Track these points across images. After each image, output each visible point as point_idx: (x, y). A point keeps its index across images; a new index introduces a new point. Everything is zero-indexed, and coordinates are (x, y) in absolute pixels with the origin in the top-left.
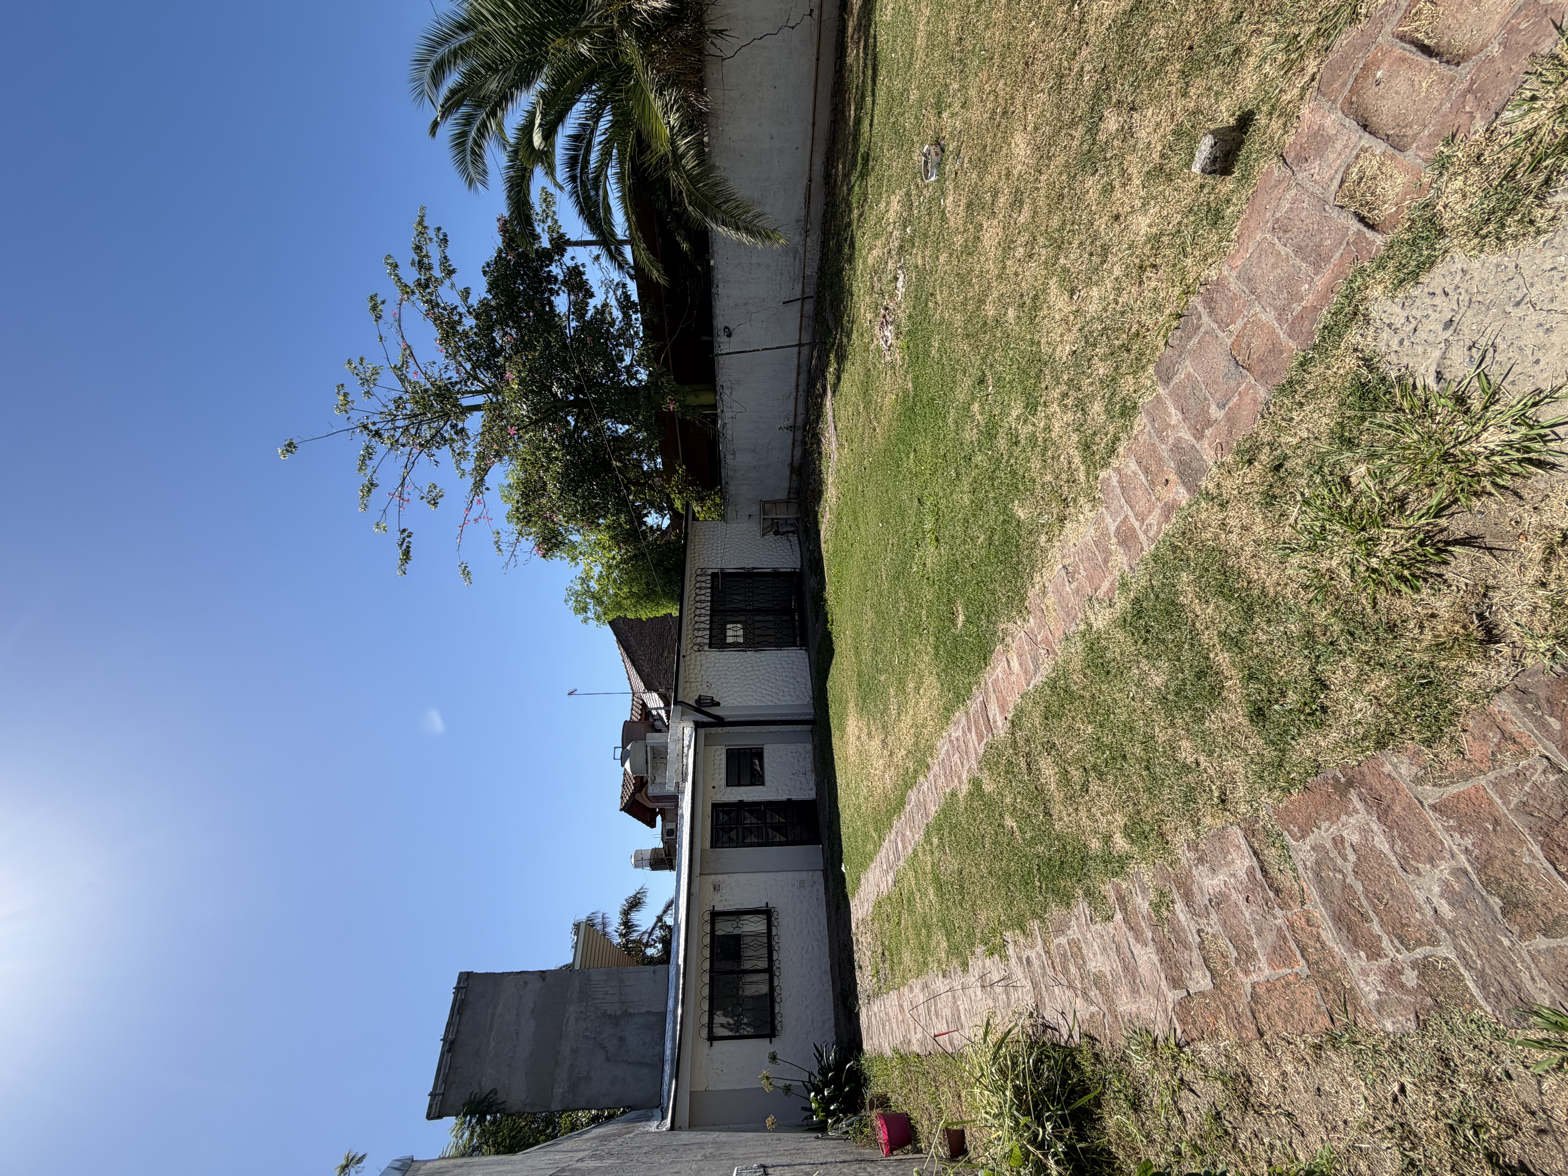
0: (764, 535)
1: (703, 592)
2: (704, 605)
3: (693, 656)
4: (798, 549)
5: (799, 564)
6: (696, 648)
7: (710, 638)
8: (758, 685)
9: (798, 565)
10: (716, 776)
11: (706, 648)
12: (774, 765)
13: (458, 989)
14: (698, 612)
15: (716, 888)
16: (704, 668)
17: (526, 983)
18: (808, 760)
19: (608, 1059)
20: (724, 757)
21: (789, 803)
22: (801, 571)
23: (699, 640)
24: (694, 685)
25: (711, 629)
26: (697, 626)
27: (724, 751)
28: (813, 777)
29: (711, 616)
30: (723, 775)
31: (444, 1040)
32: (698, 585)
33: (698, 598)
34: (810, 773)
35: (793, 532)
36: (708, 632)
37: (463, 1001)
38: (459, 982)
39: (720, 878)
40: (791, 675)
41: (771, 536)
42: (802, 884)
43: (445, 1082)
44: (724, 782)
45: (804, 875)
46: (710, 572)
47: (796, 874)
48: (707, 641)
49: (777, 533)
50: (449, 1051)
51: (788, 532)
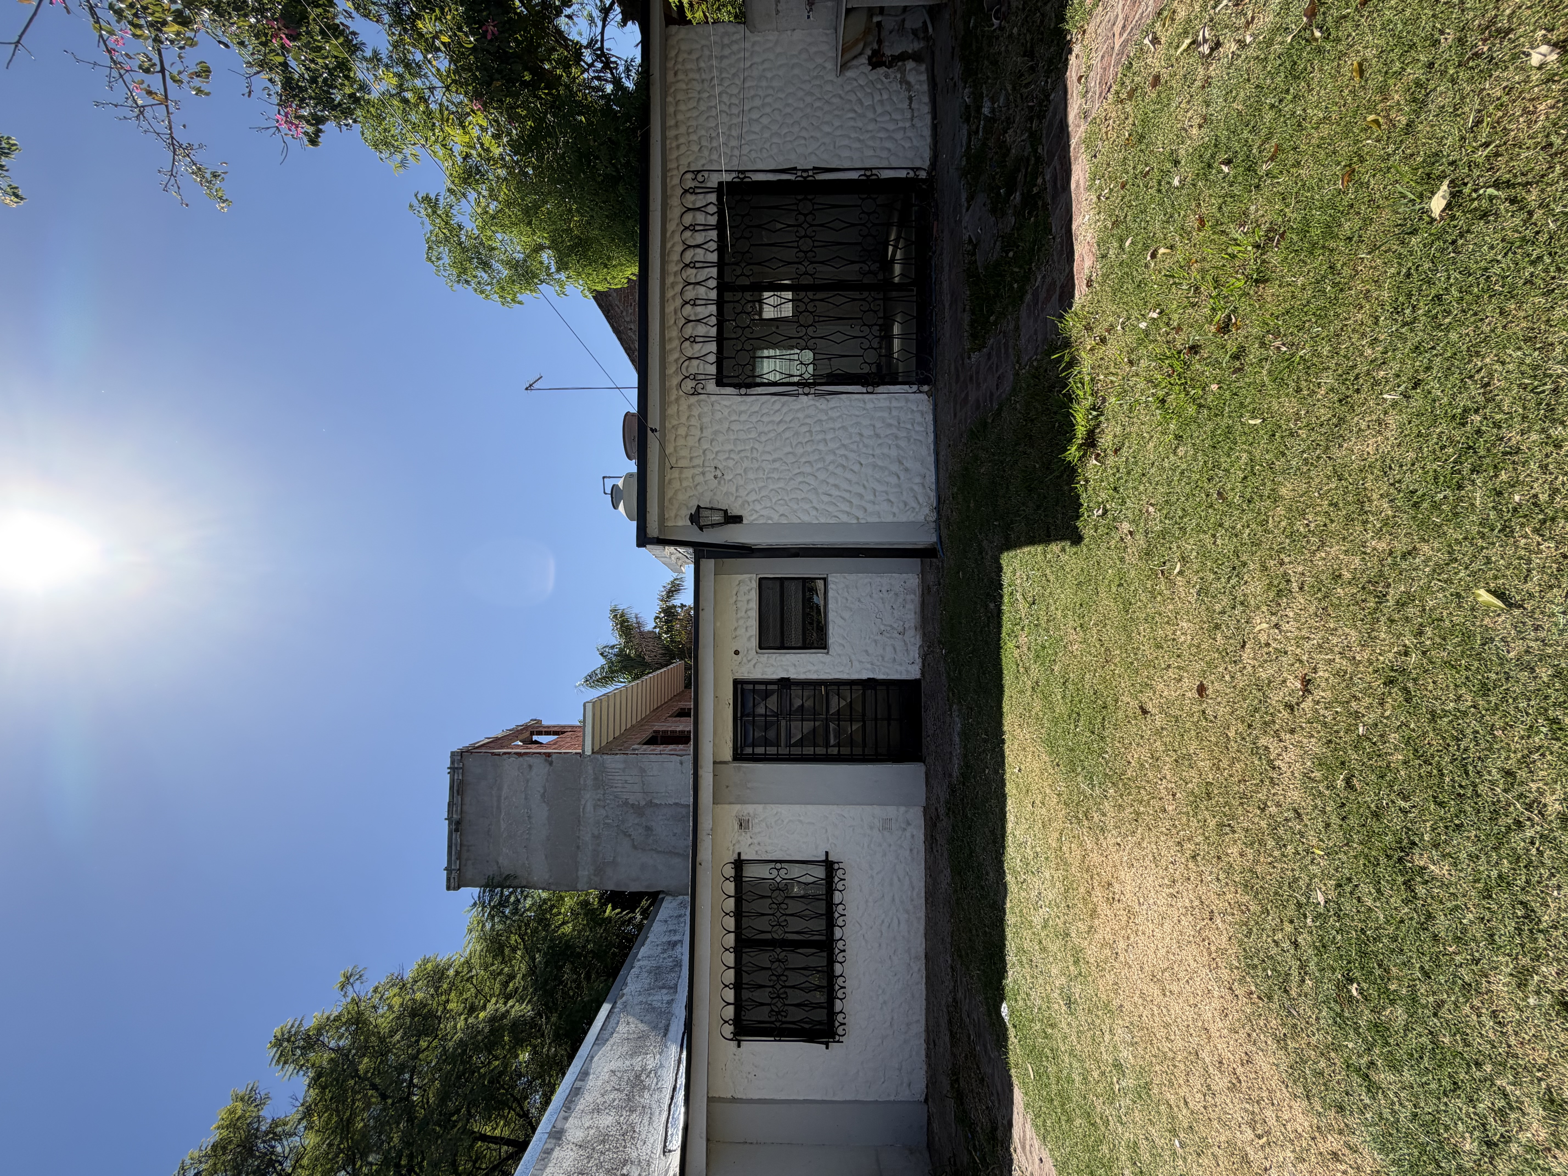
0: (844, 67)
1: (699, 238)
2: (702, 275)
3: (684, 406)
4: (926, 109)
5: (927, 154)
6: (689, 385)
7: (719, 363)
8: (822, 476)
9: (923, 160)
10: (741, 631)
11: (711, 386)
12: (847, 615)
13: (453, 770)
14: (690, 294)
15: (743, 824)
16: (707, 433)
17: (530, 767)
18: (910, 606)
19: (635, 847)
20: (754, 595)
21: (870, 684)
22: (931, 180)
23: (694, 367)
24: (688, 473)
25: (720, 339)
26: (689, 331)
27: (755, 585)
28: (918, 641)
29: (720, 303)
30: (754, 630)
31: (449, 819)
32: (688, 219)
33: (688, 256)
34: (911, 633)
35: (916, 57)
36: (713, 347)
37: (461, 783)
38: (452, 762)
39: (749, 809)
40: (894, 453)
41: (860, 71)
42: (886, 825)
43: (459, 858)
44: (754, 642)
45: (891, 811)
46: (714, 181)
47: (877, 810)
48: (713, 370)
49: (876, 61)
50: (457, 830)
51: (903, 57)
